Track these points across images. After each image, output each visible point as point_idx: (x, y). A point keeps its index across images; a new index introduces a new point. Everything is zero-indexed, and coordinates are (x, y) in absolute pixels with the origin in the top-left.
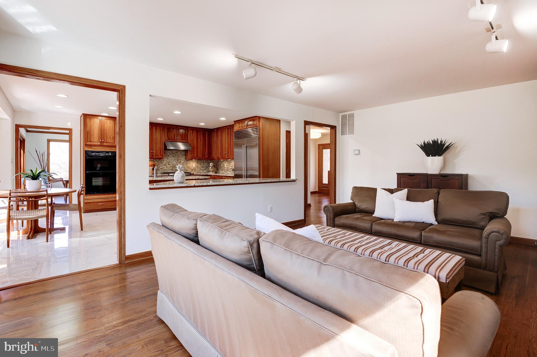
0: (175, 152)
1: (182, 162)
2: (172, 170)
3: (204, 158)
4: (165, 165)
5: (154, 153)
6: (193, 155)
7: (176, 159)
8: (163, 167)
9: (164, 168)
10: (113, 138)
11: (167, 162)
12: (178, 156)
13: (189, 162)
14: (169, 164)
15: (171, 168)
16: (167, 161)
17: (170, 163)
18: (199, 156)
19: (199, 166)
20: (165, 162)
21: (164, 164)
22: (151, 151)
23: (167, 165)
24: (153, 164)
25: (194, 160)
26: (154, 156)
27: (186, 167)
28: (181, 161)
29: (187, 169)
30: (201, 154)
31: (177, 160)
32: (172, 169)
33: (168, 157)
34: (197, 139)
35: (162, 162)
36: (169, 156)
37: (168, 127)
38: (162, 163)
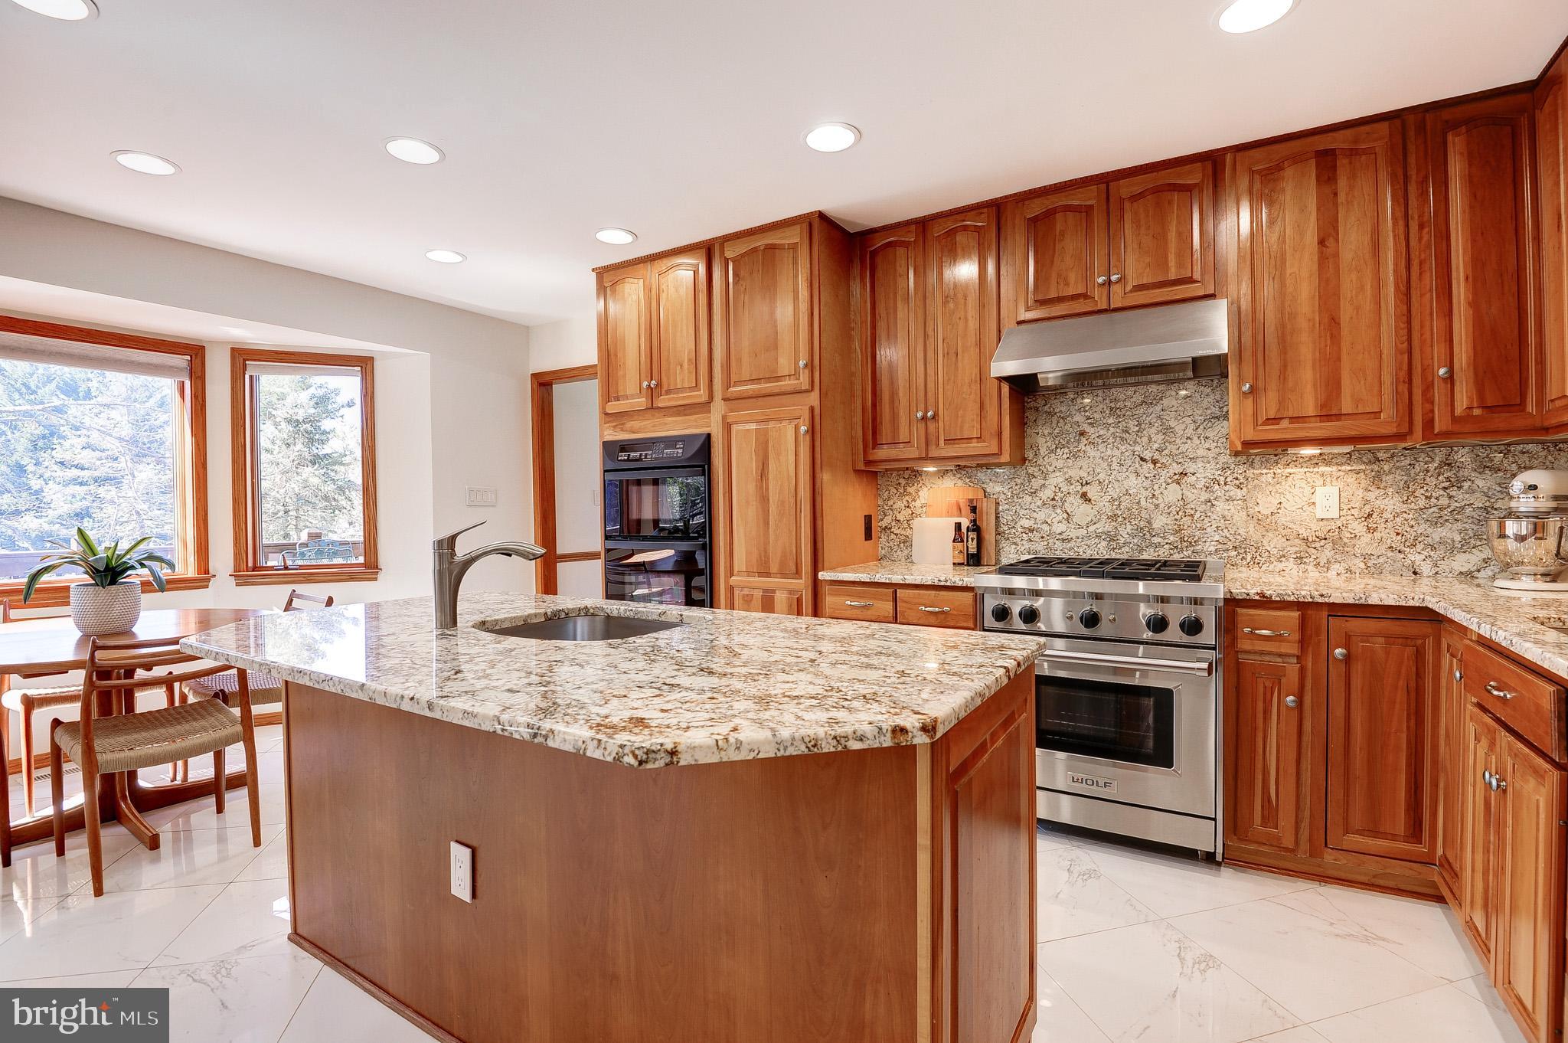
0: (1138, 398)
1: (1202, 472)
2: (1111, 538)
3: (1429, 424)
4: (1053, 502)
5: (941, 424)
6: (1282, 402)
7: (1148, 455)
8: (1041, 516)
9: (1045, 527)
10: (690, 360)
11: (1069, 481)
12: (1167, 430)
13: (1267, 475)
14: (1084, 495)
15: (1104, 526)
16: (1071, 473)
17: (1092, 491)
18: (1357, 401)
19: (1390, 503)
20: (1056, 479)
21: (1047, 494)
22: (920, 414)
23: (1074, 503)
24: (971, 501)
25: (1308, 451)
26: (942, 443)
27: (1240, 517)
28: (1191, 467)
29: (1252, 532)
30: (1387, 379)
31: (1155, 462)
32: (1107, 533)
33: (1081, 446)
34: (1322, 242)
35: (1036, 483)
36: (1082, 433)
37: (1036, 208)
38: (1033, 493)
